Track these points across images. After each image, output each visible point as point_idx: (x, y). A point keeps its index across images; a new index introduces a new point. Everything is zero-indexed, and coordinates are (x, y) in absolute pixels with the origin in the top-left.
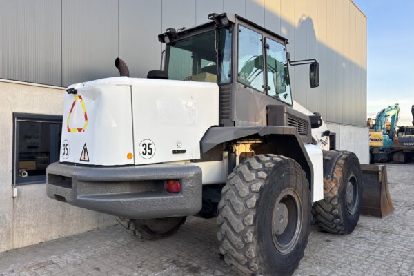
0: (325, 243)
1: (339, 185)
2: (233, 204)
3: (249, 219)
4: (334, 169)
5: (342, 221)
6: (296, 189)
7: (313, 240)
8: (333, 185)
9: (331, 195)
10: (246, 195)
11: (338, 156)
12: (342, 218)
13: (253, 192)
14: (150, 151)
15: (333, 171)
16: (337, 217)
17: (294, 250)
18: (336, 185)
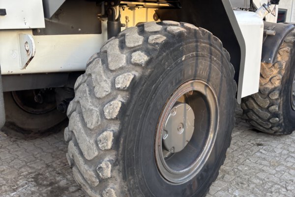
0: (256, 148)
1: (283, 72)
2: (84, 110)
3: (106, 139)
4: (279, 48)
5: (282, 121)
6: (208, 81)
7: (240, 144)
8: (275, 71)
9: (270, 86)
10: (104, 94)
11: (287, 30)
12: (282, 117)
13: (119, 89)
15: (277, 52)
16: (275, 115)
17: (200, 174)
18: (279, 73)
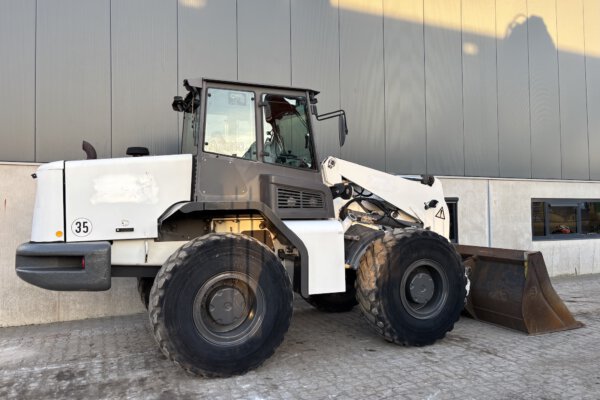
1: (379, 275)
5: (390, 326)
8: (372, 275)
9: (368, 288)
12: (387, 322)
14: (85, 229)
18: (375, 276)
